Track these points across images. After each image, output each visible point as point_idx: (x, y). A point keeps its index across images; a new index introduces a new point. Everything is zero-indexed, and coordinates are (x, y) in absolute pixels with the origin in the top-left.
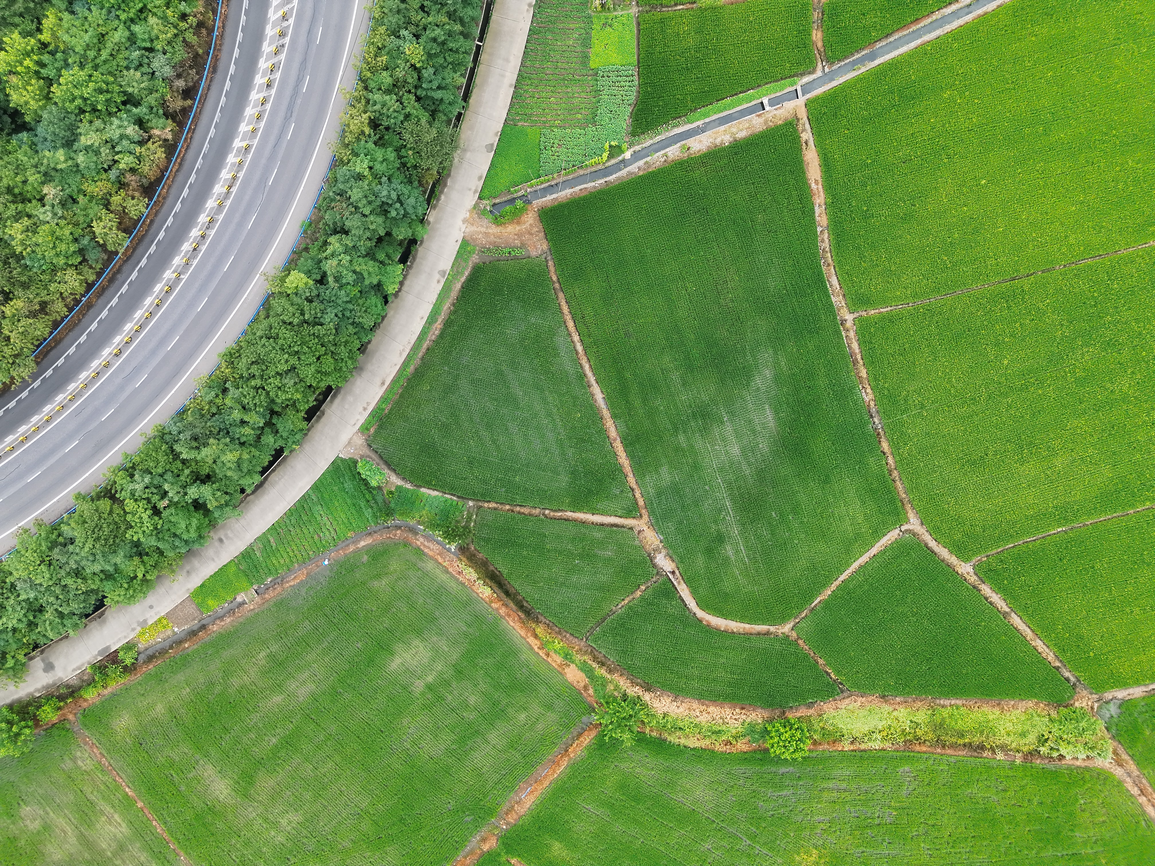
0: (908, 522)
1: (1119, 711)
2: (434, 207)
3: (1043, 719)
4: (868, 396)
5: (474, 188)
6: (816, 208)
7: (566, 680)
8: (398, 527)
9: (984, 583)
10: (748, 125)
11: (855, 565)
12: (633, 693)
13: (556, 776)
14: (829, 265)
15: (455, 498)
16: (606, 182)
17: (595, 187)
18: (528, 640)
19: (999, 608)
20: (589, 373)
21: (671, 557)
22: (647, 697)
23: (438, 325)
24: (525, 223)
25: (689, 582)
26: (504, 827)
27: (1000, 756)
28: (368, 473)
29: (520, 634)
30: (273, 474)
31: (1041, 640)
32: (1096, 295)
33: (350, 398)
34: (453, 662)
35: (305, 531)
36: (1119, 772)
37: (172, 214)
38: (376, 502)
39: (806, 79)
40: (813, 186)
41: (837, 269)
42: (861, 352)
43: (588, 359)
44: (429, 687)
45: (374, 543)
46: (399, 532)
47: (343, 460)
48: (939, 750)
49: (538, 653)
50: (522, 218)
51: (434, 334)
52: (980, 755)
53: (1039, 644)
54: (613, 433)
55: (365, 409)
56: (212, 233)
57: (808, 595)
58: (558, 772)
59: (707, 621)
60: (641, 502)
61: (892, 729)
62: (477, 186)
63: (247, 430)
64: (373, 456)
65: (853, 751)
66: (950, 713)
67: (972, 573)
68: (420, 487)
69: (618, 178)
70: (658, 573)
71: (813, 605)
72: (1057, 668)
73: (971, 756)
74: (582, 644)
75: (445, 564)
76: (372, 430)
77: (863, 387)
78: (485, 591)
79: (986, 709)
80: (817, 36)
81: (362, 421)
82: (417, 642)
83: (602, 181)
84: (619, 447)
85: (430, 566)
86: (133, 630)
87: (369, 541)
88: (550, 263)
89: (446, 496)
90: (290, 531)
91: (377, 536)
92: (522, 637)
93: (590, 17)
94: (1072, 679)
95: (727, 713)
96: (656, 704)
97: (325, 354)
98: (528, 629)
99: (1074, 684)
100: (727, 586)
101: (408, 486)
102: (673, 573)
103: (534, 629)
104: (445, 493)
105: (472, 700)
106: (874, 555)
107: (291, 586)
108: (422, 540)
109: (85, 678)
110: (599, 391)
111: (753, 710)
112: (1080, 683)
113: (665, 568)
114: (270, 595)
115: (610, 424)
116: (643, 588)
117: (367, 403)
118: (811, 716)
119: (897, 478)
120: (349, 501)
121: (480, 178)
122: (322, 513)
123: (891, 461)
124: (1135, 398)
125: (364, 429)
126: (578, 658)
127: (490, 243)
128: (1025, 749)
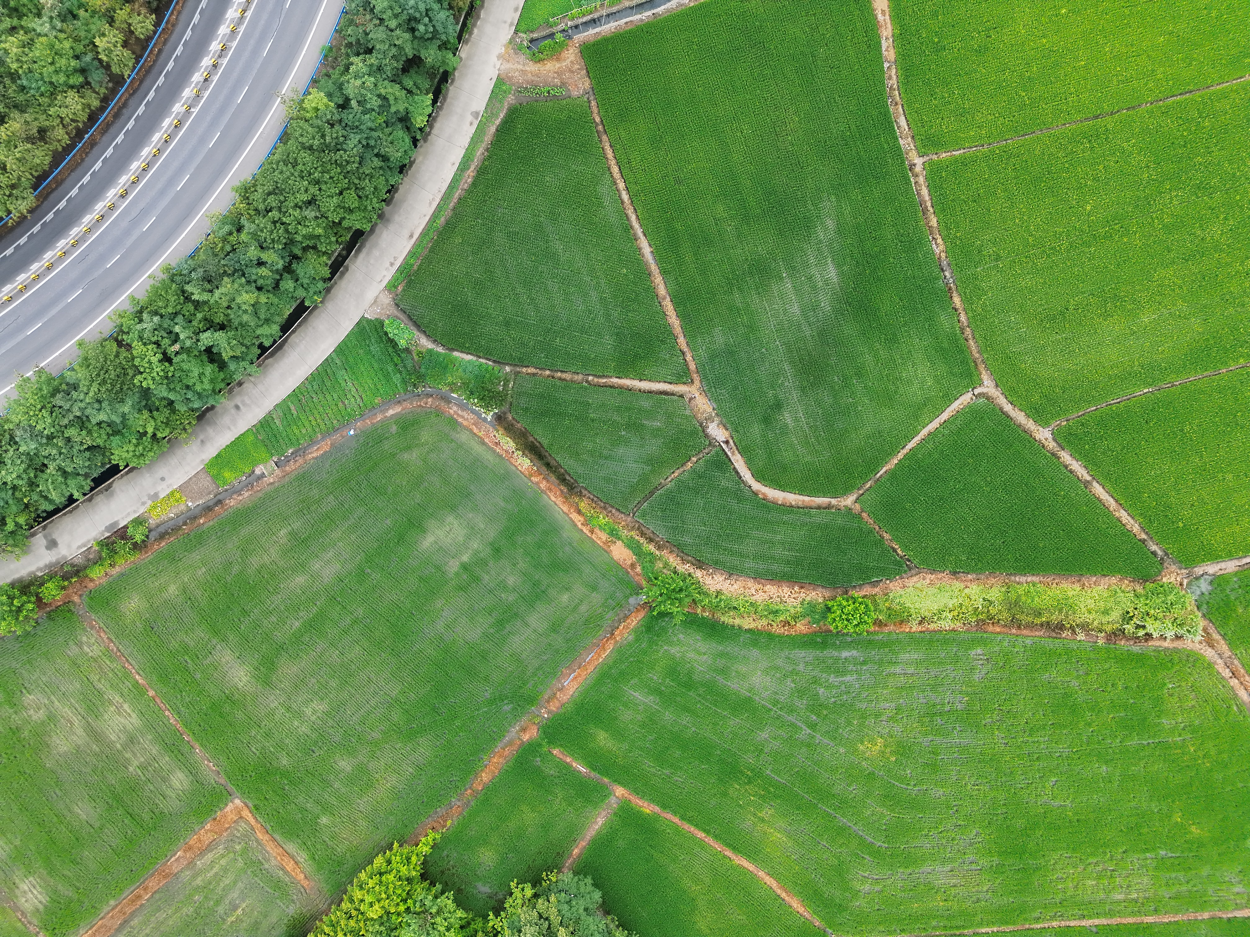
0: (981, 384)
1: (1210, 588)
2: (467, 42)
3: (1127, 595)
4: (939, 247)
5: (509, 21)
6: (883, 42)
7: (612, 558)
8: (430, 395)
9: (1063, 450)
11: (924, 432)
12: (684, 570)
13: (601, 660)
14: (896, 104)
15: (490, 363)
16: (653, 14)
17: (642, 20)
18: (570, 516)
19: (1080, 476)
20: (636, 225)
21: (724, 425)
22: (699, 574)
23: (471, 173)
24: (565, 60)
25: (744, 451)
26: (546, 716)
27: (1081, 636)
28: (396, 331)
29: (562, 510)
30: (293, 336)
31: (1126, 511)
32: (1185, 134)
33: (376, 253)
34: (491, 540)
35: (329, 397)
36: (1209, 653)
37: (182, 43)
38: (405, 367)
40: (880, 17)
41: (905, 108)
42: (931, 199)
43: (635, 209)
44: (465, 567)
45: (404, 412)
46: (430, 400)
47: (369, 321)
48: (1014, 631)
49: (582, 530)
50: (563, 55)
51: (466, 182)
52: (1059, 636)
53: (1123, 515)
54: (662, 291)
55: (392, 264)
56: (225, 61)
57: (873, 465)
58: (603, 656)
59: (763, 494)
60: (692, 366)
61: (964, 607)
62: (513, 19)
63: (264, 271)
64: (402, 316)
65: (921, 632)
66: (1026, 590)
67: (1050, 439)
68: (453, 350)
69: (668, 10)
70: (710, 444)
71: (878, 475)
72: (1143, 541)
73: (1049, 637)
74: (629, 519)
75: (480, 434)
76: (400, 288)
77: (933, 238)
78: (524, 463)
79: (1065, 585)
81: (388, 277)
82: (450, 519)
83: (649, 13)
84: (668, 306)
85: (464, 437)
86: (144, 504)
87: (398, 409)
88: (593, 103)
89: (481, 360)
90: (313, 398)
91: (407, 405)
92: (564, 512)
94: (1160, 553)
95: (785, 591)
96: (708, 580)
97: (348, 189)
98: (571, 505)
99: (1162, 559)
100: (787, 456)
101: (440, 349)
102: (727, 442)
103: (578, 505)
104: (480, 357)
105: (511, 581)
106: (945, 421)
107: (313, 458)
108: (455, 408)
109: (91, 556)
110: (647, 244)
111: (814, 589)
112: (1168, 557)
113: (717, 438)
114: (290, 467)
115: (658, 280)
116: (694, 459)
117: (394, 257)
118: (876, 595)
119: (970, 336)
120: (376, 366)
121: (516, 10)
122: (346, 378)
123: (963, 318)
124: (1228, 246)
125: (391, 287)
126: (624, 533)
127: (528, 82)
128: (1108, 628)
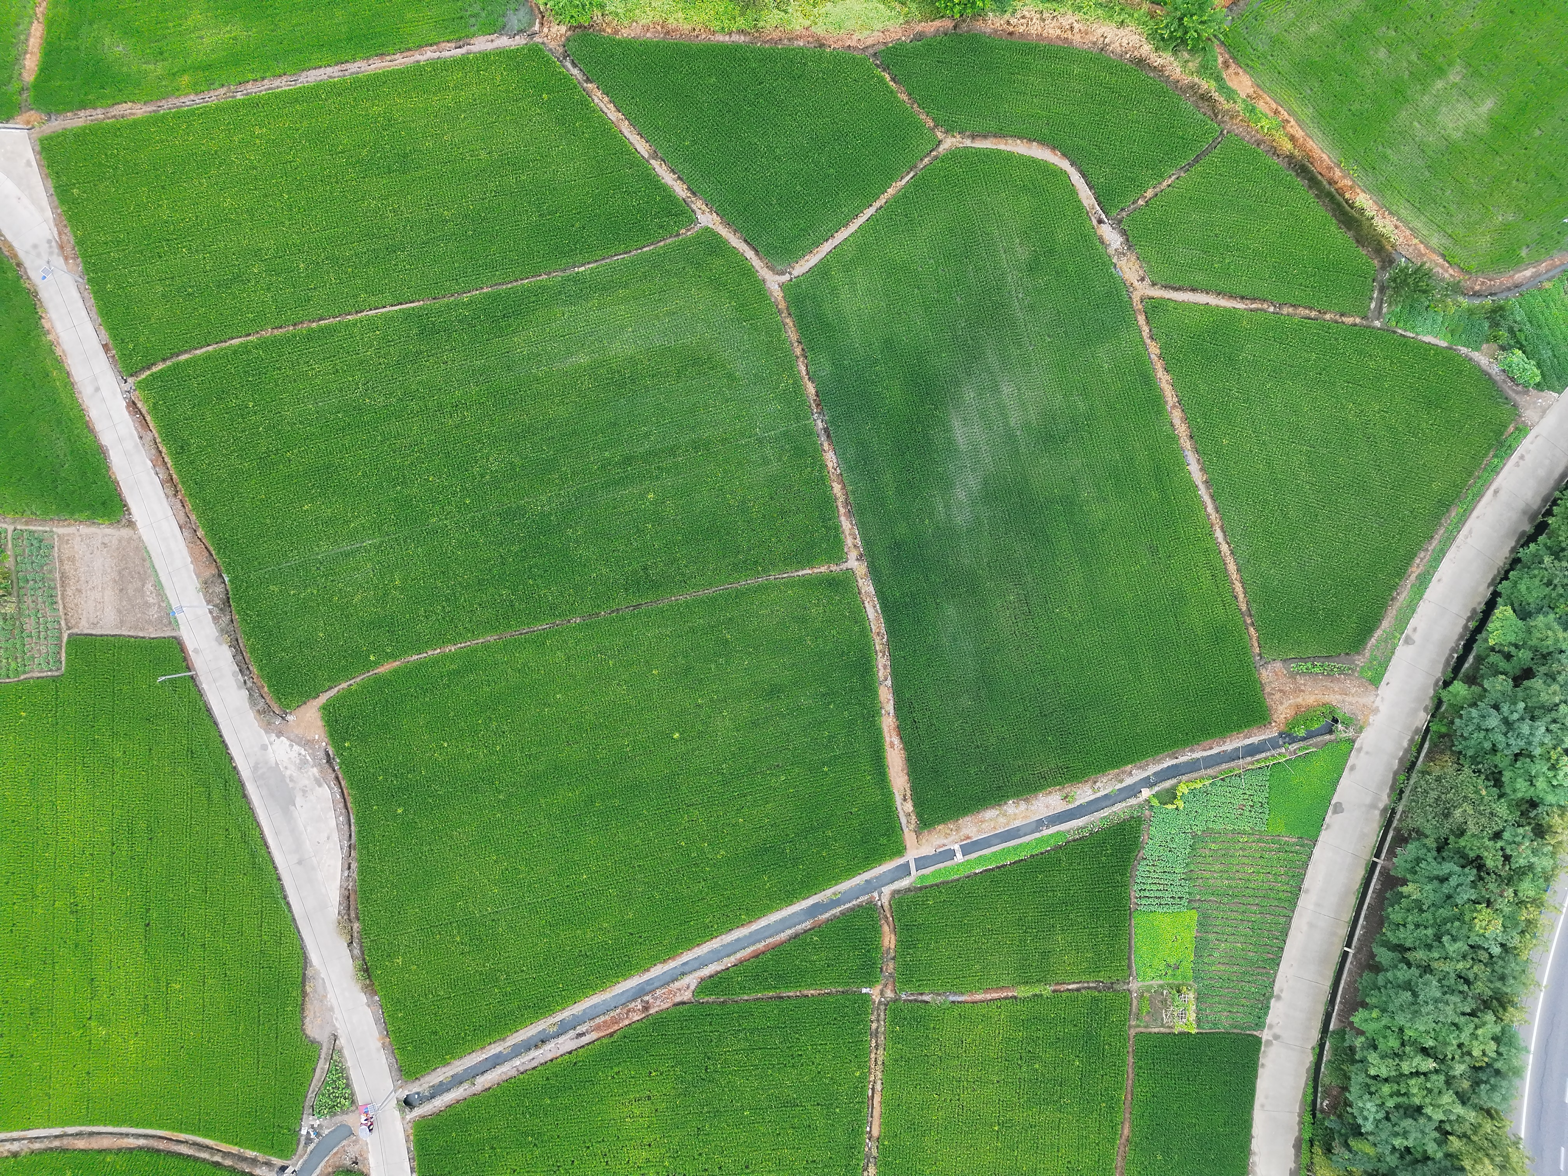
0: (782, 285)
1: (505, 19)
2: (1417, 731)
4: (830, 458)
5: (1362, 754)
6: (892, 712)
7: (1252, 76)
8: (1477, 294)
9: (683, 199)
10: (983, 826)
11: (853, 227)
12: (1164, 56)
14: (878, 634)
15: (1400, 331)
16: (1176, 758)
17: (1192, 751)
18: (1303, 134)
19: (663, 165)
20: (1207, 499)
21: (1103, 243)
23: (1415, 570)
24: (1290, 705)
25: (1079, 209)
29: (1314, 142)
31: (610, 119)
33: (1541, 472)
34: (1406, 105)
39: (905, 883)
40: (896, 741)
41: (868, 628)
43: (1208, 519)
44: (1441, 72)
45: (1511, 273)
46: (1477, 288)
47: (1552, 388)
49: (1289, 114)
50: (1293, 713)
51: (1422, 559)
53: (612, 114)
54: (1176, 416)
55: (1522, 457)
57: (920, 186)
59: (1056, 155)
60: (1141, 319)
62: (1356, 757)
64: (1511, 394)
66: (733, 22)
68: (1448, 349)
69: (1159, 762)
70: (1119, 222)
71: (911, 175)
72: (588, 80)
74: (1228, 126)
75: (1415, 241)
76: (1511, 428)
77: (836, 469)
78: (1363, 200)
79: (686, 27)
80: (889, 940)
81: (1527, 441)
83: (1182, 759)
84: (1170, 396)
85: (1436, 240)
88: (1256, 651)
89: (1412, 335)
91: (1508, 282)
92: (1310, 137)
93: (1196, 979)
94: (569, 65)
95: (1035, 28)
96: (1135, 39)
98: (1302, 148)
99: (565, 58)
101: (1464, 350)
102: (1100, 221)
103: (1295, 148)
104: (1413, 339)
106: (827, 240)
108: (1446, 275)
110: (1193, 476)
111: (996, 31)
112: (558, 59)
113: (1110, 229)
115: (1182, 430)
116: (1141, 202)
117: (1518, 466)
118: (920, 21)
119: (795, 345)
120: (1547, 331)
121: (1353, 768)
123: (803, 369)
125: (1522, 430)
127: (1339, 680)
